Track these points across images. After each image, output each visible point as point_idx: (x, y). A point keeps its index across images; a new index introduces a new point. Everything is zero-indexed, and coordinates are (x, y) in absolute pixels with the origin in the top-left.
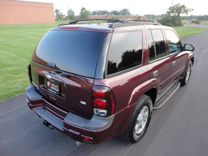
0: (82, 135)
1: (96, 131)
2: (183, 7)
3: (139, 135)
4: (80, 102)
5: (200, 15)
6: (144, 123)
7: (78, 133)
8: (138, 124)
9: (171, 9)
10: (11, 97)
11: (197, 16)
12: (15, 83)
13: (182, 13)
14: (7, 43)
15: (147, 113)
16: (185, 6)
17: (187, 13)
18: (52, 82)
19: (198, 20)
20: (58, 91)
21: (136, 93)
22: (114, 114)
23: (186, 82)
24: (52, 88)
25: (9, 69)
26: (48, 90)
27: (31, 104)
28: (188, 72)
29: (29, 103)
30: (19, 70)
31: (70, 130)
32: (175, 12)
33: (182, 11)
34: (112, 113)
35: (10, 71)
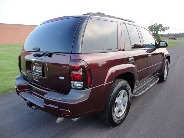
0: (60, 109)
1: (73, 103)
2: (160, 26)
3: (119, 119)
4: (59, 77)
5: (176, 33)
6: (124, 108)
7: (57, 107)
8: (117, 106)
9: (151, 28)
10: (5, 93)
11: (173, 34)
12: (11, 83)
13: (160, 31)
14: (9, 55)
15: (126, 98)
16: (162, 25)
17: (164, 31)
18: (37, 66)
19: (174, 37)
20: (41, 72)
21: (112, 73)
22: (90, 87)
23: (165, 79)
24: (37, 71)
25: (8, 73)
26: (33, 73)
27: (19, 89)
28: (165, 70)
29: (16, 89)
30: (16, 74)
31: (50, 105)
32: (154, 30)
33: (160, 29)
34: (88, 86)
35: (9, 74)
